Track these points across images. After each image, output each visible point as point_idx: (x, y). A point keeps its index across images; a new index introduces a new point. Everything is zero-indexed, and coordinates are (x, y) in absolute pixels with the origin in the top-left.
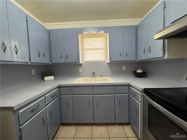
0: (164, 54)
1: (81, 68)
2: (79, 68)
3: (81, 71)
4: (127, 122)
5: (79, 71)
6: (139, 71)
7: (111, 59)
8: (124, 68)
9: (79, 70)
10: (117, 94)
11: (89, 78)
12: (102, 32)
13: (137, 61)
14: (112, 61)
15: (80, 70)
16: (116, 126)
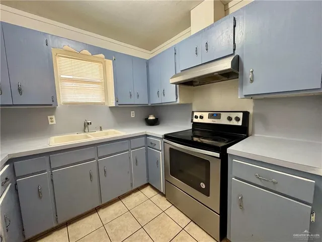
0: (177, 99)
1: (53, 117)
2: (49, 117)
3: (55, 123)
4: (146, 182)
5: (50, 123)
6: (152, 118)
7: (117, 101)
8: (133, 114)
9: (50, 120)
10: (132, 149)
11: (76, 135)
12: (102, 56)
13: (150, 105)
14: (119, 105)
15: (52, 122)
16: (133, 194)
